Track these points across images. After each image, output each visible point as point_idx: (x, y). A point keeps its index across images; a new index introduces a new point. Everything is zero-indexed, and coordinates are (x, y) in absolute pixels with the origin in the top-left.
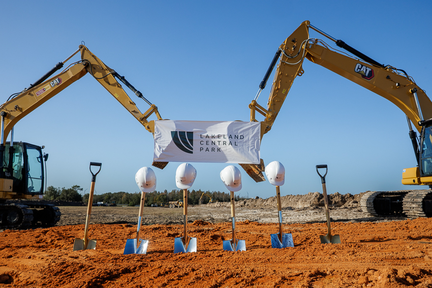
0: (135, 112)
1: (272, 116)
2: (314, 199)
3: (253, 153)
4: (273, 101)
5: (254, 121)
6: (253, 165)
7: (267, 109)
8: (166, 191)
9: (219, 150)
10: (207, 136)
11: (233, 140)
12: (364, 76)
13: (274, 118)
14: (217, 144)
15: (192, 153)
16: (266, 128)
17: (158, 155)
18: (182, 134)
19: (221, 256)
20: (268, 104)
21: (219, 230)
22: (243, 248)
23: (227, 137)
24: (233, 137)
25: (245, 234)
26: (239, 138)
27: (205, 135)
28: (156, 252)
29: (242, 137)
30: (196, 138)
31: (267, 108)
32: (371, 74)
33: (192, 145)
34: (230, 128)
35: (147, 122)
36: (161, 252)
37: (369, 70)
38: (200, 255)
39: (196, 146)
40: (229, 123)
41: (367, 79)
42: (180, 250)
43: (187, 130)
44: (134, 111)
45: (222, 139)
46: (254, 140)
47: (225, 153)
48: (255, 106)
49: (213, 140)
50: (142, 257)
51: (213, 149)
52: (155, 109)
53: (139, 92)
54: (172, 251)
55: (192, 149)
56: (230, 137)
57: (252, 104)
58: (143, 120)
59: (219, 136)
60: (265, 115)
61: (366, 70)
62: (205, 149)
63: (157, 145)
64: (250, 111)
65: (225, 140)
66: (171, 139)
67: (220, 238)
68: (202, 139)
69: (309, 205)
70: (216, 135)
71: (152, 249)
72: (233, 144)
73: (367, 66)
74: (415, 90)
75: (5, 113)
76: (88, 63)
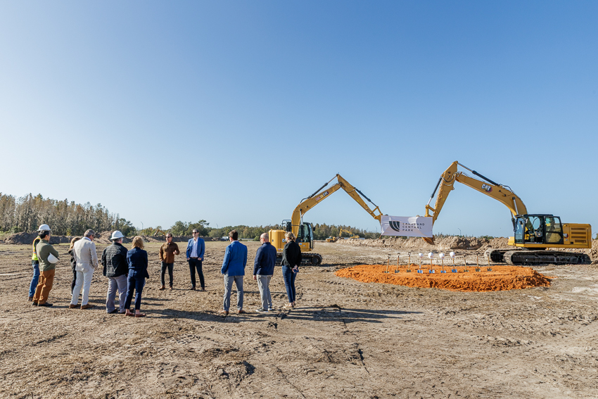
2: (454, 243)
4: (438, 204)
12: (487, 191)
13: (438, 213)
15: (398, 231)
18: (394, 222)
20: (436, 206)
32: (491, 189)
33: (399, 228)
37: (490, 187)
39: (401, 228)
41: (489, 191)
44: (367, 209)
57: (427, 206)
60: (434, 212)
61: (488, 188)
64: (426, 210)
72: (419, 228)
73: (489, 185)
74: (513, 198)
75: (302, 209)
76: (342, 184)
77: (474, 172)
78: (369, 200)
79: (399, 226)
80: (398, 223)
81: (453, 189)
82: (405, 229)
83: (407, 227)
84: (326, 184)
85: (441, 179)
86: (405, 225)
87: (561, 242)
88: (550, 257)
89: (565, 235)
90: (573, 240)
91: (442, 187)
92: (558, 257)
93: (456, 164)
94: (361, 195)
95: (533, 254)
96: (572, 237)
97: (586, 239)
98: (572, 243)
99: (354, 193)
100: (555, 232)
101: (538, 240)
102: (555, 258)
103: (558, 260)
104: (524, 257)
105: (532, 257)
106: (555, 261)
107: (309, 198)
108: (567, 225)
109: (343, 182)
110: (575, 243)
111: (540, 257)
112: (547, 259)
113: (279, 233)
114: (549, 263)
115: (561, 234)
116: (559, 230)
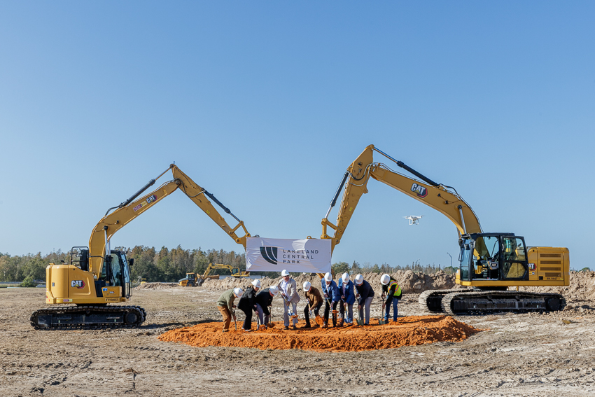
1: (341, 231)
4: (342, 216)
9: (298, 262)
11: (310, 255)
12: (419, 194)
14: (297, 257)
15: (276, 264)
16: (336, 241)
18: (269, 249)
23: (305, 252)
24: (310, 252)
26: (314, 252)
29: (317, 251)
30: (279, 252)
31: (337, 223)
32: (425, 192)
33: (277, 257)
34: (307, 245)
35: (235, 235)
37: (423, 189)
39: (280, 258)
40: (306, 241)
41: (422, 195)
43: (272, 245)
44: (225, 226)
48: (326, 223)
49: (294, 254)
51: (293, 261)
52: (242, 223)
55: (276, 261)
56: (308, 252)
57: (324, 220)
59: (298, 252)
61: (420, 190)
64: (323, 227)
65: (303, 254)
66: (259, 253)
68: (284, 253)
70: (296, 250)
73: (422, 185)
74: (460, 207)
75: (107, 227)
76: (180, 182)
77: (400, 164)
78: (228, 211)
79: (276, 254)
80: (275, 250)
81: (366, 191)
82: (287, 259)
83: (291, 256)
84: (153, 182)
85: (347, 175)
86: (287, 254)
87: (525, 278)
88: (509, 301)
89: (530, 266)
90: (543, 274)
91: (349, 189)
92: (522, 300)
93: (371, 149)
94: (213, 203)
95: (485, 297)
96: (542, 269)
97: (561, 272)
98: (541, 278)
99: (202, 198)
100: (518, 262)
101: (493, 274)
102: (517, 303)
103: (520, 305)
104: (470, 302)
105: (483, 301)
106: (517, 308)
107: (122, 206)
108: (534, 249)
109: (183, 178)
110: (545, 278)
111: (495, 301)
112: (505, 304)
113: (64, 270)
114: (508, 311)
115: (525, 264)
116: (522, 259)
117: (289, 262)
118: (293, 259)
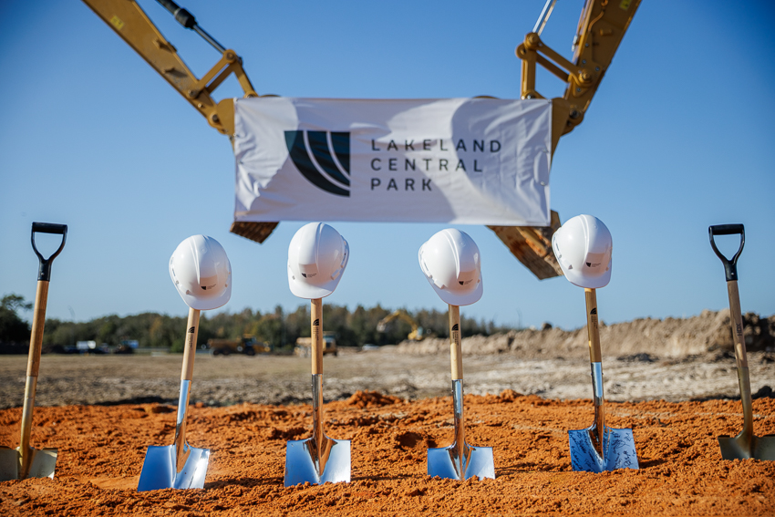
0: (174, 74)
1: (588, 80)
2: (720, 330)
3: (529, 193)
4: (592, 33)
5: (533, 97)
6: (530, 229)
7: (573, 60)
8: (279, 309)
9: (426, 184)
10: (392, 145)
11: (470, 155)
13: (592, 84)
14: (421, 165)
15: (346, 193)
16: (567, 118)
17: (248, 202)
18: (317, 138)
19: (420, 493)
20: (577, 43)
21: (422, 420)
22: (488, 471)
23: (451, 147)
24: (469, 145)
25: (498, 431)
26: (487, 147)
27: (386, 139)
28: (232, 481)
29: (495, 146)
30: (357, 149)
31: (573, 54)
33: (348, 170)
34: (458, 120)
35: (211, 103)
36: (248, 483)
38: (360, 492)
39: (359, 173)
40: (456, 104)
42: (304, 477)
43: (330, 126)
44: (173, 71)
45: (435, 153)
46: (533, 155)
47: (447, 192)
48: (535, 52)
49: (411, 155)
50: (192, 499)
51: (409, 184)
52: (235, 64)
53: (184, 12)
54: (279, 481)
55: (347, 182)
56: (460, 145)
57: (527, 42)
58: (201, 96)
59: (426, 145)
60: (565, 77)
62: (385, 182)
63: (243, 172)
64: (523, 65)
65: (443, 155)
66: (282, 154)
67: (423, 443)
68: (376, 154)
69: (703, 348)
70: (419, 139)
71: (222, 473)
72: (470, 165)
78: (190, 22)
79: (345, 158)
80: (342, 139)
82: (385, 175)
83: (400, 164)
86: (385, 155)
117: (392, 185)
118: (410, 173)
